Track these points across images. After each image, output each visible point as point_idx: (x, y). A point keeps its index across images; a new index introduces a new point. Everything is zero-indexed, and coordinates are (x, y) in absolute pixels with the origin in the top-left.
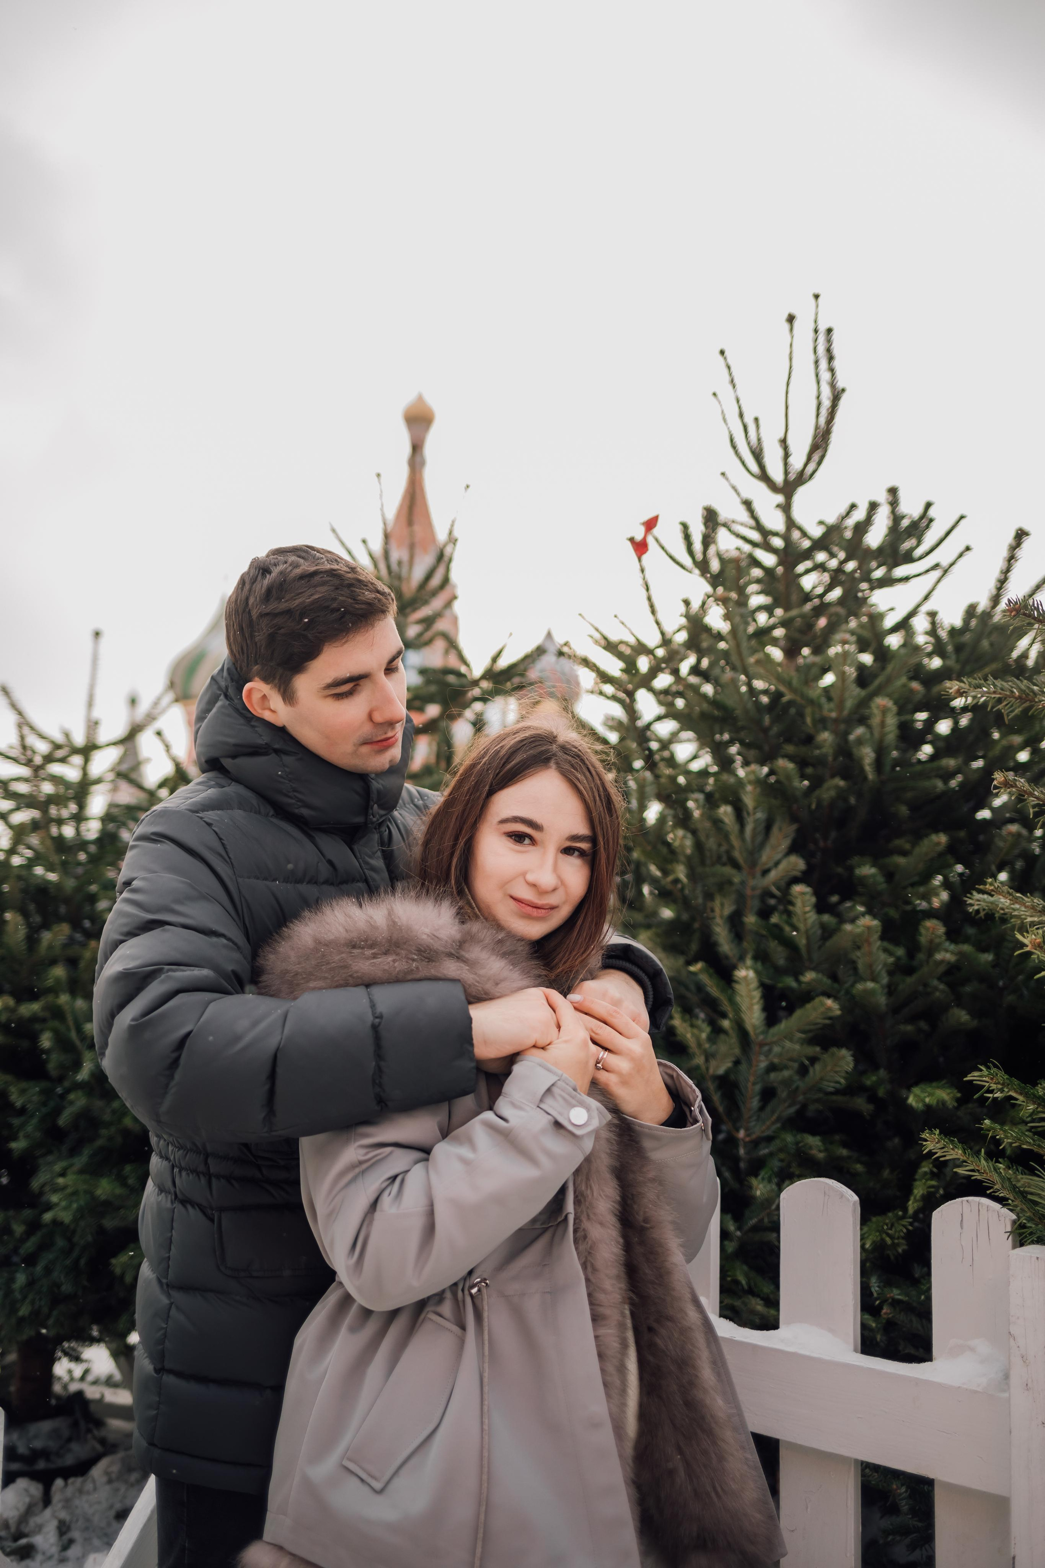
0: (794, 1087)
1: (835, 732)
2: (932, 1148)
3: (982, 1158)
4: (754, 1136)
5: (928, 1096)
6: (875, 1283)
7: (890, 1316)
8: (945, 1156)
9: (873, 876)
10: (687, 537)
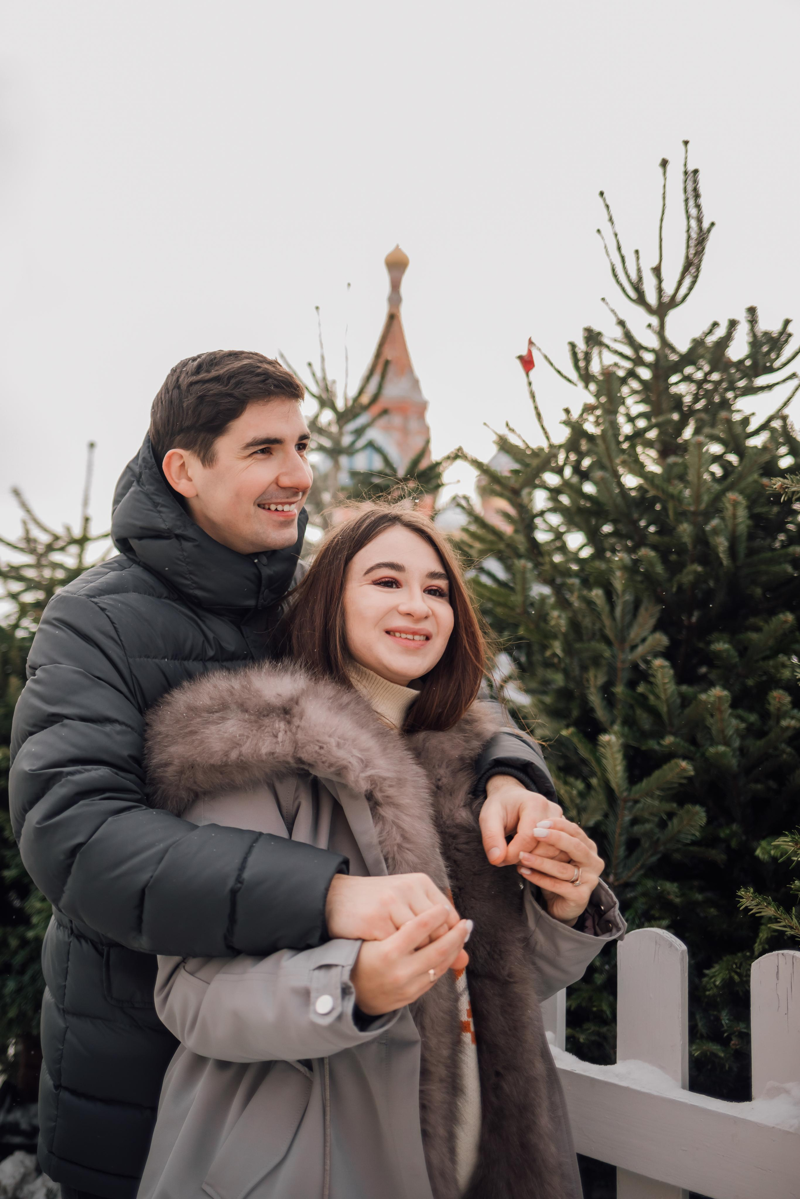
0: (655, 838)
1: (694, 524)
2: (749, 905)
3: (793, 917)
4: (621, 881)
5: (774, 849)
6: (725, 1016)
7: (738, 1047)
8: (760, 912)
9: (727, 651)
10: (574, 354)
